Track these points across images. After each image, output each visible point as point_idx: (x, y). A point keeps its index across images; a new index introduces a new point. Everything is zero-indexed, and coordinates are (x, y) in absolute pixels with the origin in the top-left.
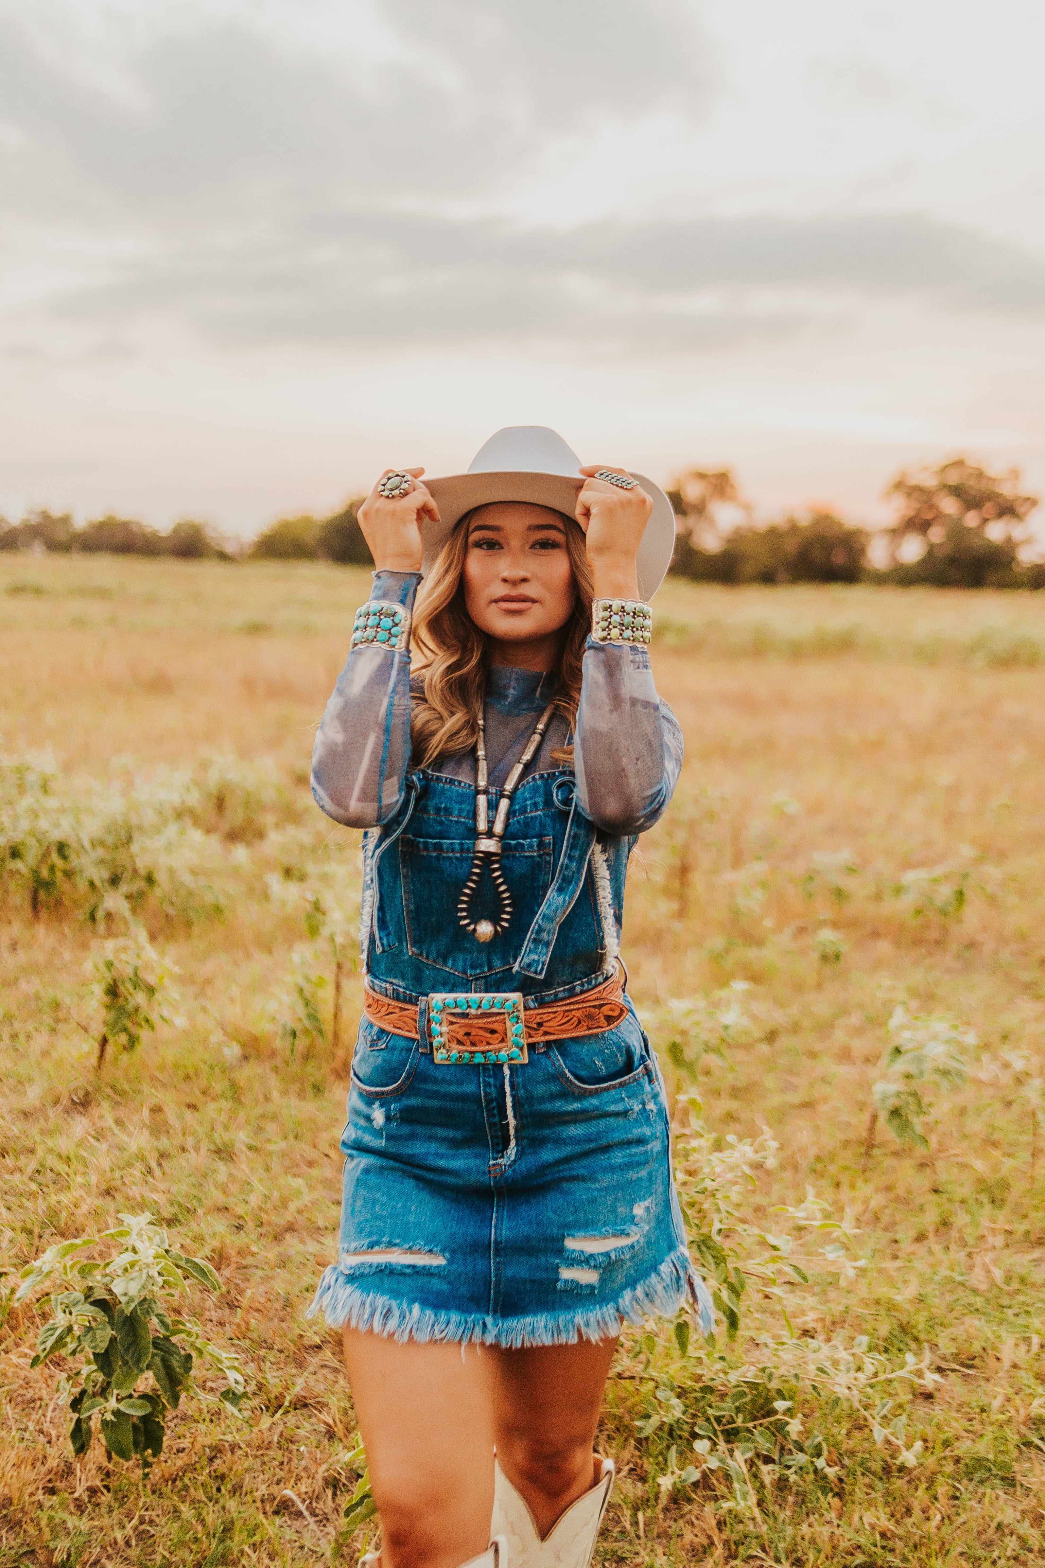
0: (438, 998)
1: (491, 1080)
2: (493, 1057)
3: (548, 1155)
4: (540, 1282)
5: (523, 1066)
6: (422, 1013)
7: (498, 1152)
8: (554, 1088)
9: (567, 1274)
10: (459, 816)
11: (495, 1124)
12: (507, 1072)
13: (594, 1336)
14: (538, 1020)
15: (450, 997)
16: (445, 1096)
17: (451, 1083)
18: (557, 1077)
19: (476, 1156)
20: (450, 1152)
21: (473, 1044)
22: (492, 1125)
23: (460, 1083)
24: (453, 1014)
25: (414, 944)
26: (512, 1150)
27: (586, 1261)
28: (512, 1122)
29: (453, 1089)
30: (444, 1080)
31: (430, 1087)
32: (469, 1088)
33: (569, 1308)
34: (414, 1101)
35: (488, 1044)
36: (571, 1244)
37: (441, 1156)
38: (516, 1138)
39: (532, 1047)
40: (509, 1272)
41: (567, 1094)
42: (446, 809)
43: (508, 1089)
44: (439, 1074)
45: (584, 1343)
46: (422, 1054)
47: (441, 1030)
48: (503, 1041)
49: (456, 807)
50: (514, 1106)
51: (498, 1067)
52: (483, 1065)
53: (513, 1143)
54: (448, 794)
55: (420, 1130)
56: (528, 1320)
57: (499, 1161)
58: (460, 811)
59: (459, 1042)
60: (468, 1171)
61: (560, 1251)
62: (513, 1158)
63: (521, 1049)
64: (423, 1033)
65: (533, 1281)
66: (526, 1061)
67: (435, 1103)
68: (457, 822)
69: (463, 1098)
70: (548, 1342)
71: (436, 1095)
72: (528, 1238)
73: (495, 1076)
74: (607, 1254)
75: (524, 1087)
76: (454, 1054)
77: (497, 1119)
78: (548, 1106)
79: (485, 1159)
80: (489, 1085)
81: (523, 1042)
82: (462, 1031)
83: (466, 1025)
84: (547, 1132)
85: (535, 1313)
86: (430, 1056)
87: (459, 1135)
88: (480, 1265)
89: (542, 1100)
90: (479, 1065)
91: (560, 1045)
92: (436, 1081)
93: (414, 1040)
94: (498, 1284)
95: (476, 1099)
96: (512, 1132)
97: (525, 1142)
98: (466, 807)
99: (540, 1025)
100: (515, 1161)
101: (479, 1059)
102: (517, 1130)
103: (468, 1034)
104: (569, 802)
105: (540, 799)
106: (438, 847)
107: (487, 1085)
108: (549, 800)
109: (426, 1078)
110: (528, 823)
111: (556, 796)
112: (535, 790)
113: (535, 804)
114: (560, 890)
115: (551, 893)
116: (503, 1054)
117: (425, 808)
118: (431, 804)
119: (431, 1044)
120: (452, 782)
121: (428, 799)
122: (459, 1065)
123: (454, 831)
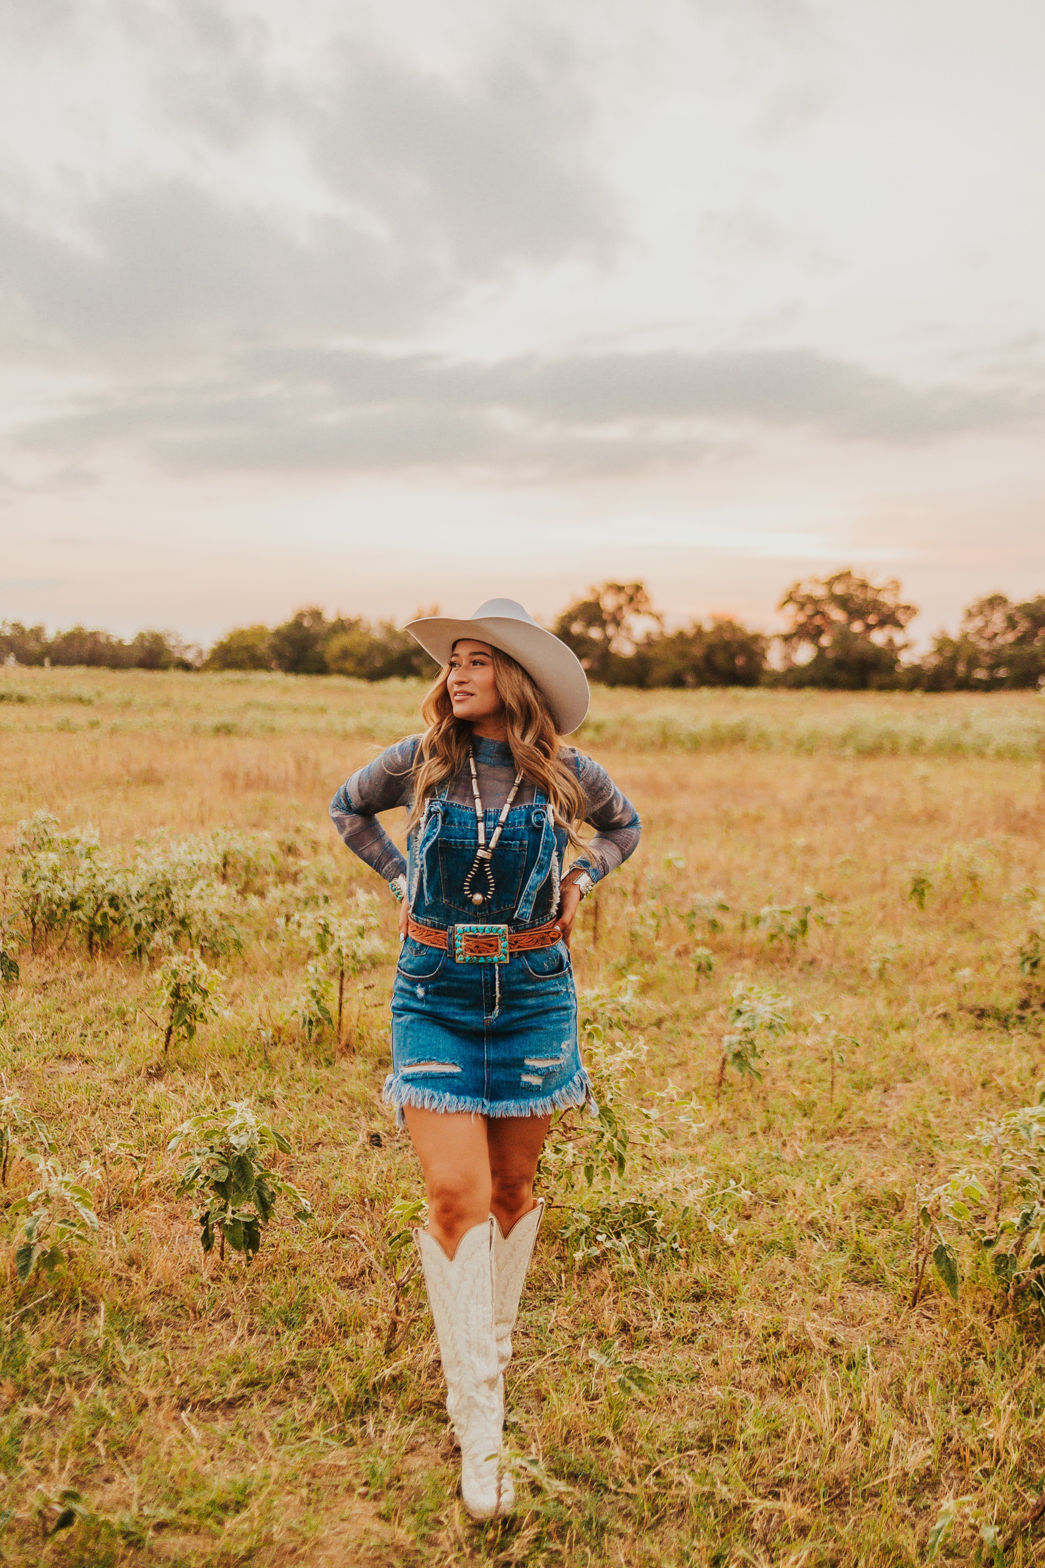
0: (459, 927)
1: (488, 973)
2: (490, 959)
3: (517, 1014)
4: (511, 1083)
5: (506, 965)
6: (450, 935)
7: (489, 1012)
8: (522, 977)
9: (525, 1078)
10: (472, 826)
11: (489, 996)
12: (497, 967)
13: (539, 1113)
14: (516, 939)
15: (467, 926)
16: (461, 981)
17: (465, 973)
18: (524, 971)
19: (476, 1014)
20: (463, 1012)
21: (479, 952)
22: (487, 997)
23: (470, 973)
24: (468, 936)
25: (446, 897)
26: (497, 1011)
27: (535, 1071)
28: (498, 995)
29: (466, 977)
30: (461, 972)
31: (453, 976)
32: (475, 976)
33: (526, 1098)
34: (443, 984)
35: (488, 952)
36: (527, 1062)
37: (457, 1014)
38: (500, 1003)
39: (511, 954)
40: (494, 1077)
41: (529, 980)
42: (464, 823)
43: (497, 977)
44: (458, 969)
45: (534, 1117)
46: (449, 957)
47: (461, 945)
48: (496, 951)
49: (470, 821)
50: (500, 986)
51: (492, 965)
52: (484, 964)
53: (498, 1007)
54: (465, 815)
55: (446, 1000)
56: (504, 1103)
57: (489, 1017)
58: (472, 823)
59: (471, 951)
60: (472, 1022)
61: (523, 1065)
62: (497, 1015)
63: (506, 956)
64: (450, 948)
65: (507, 1082)
66: (508, 962)
67: (455, 985)
68: (470, 830)
69: (472, 982)
70: (515, 1115)
71: (456, 980)
72: (505, 1059)
73: (490, 970)
74: (548, 1068)
75: (506, 976)
76: (468, 957)
77: (490, 993)
78: (518, 987)
79: (481, 1016)
81: (507, 952)
82: (473, 945)
83: (475, 942)
84: (517, 1002)
85: (508, 1099)
86: (453, 959)
87: (467, 1002)
88: (479, 1072)
89: (515, 983)
90: (482, 964)
91: (525, 953)
92: (457, 973)
93: (443, 950)
94: (488, 1083)
95: (479, 982)
96: (498, 1000)
97: (505, 1006)
98: (475, 821)
99: (517, 942)
100: (498, 1018)
101: (482, 960)
102: (500, 999)
103: (476, 947)
104: (540, 823)
105: (523, 820)
106: (463, 844)
107: (486, 974)
108: (528, 821)
109: (451, 971)
110: (515, 832)
111: (534, 819)
112: (521, 814)
113: (520, 822)
114: (538, 872)
115: (533, 874)
116: (496, 958)
117: (451, 823)
118: (456, 820)
119: (454, 952)
120: (467, 808)
121: (451, 818)
122: (470, 964)
123: (469, 834)
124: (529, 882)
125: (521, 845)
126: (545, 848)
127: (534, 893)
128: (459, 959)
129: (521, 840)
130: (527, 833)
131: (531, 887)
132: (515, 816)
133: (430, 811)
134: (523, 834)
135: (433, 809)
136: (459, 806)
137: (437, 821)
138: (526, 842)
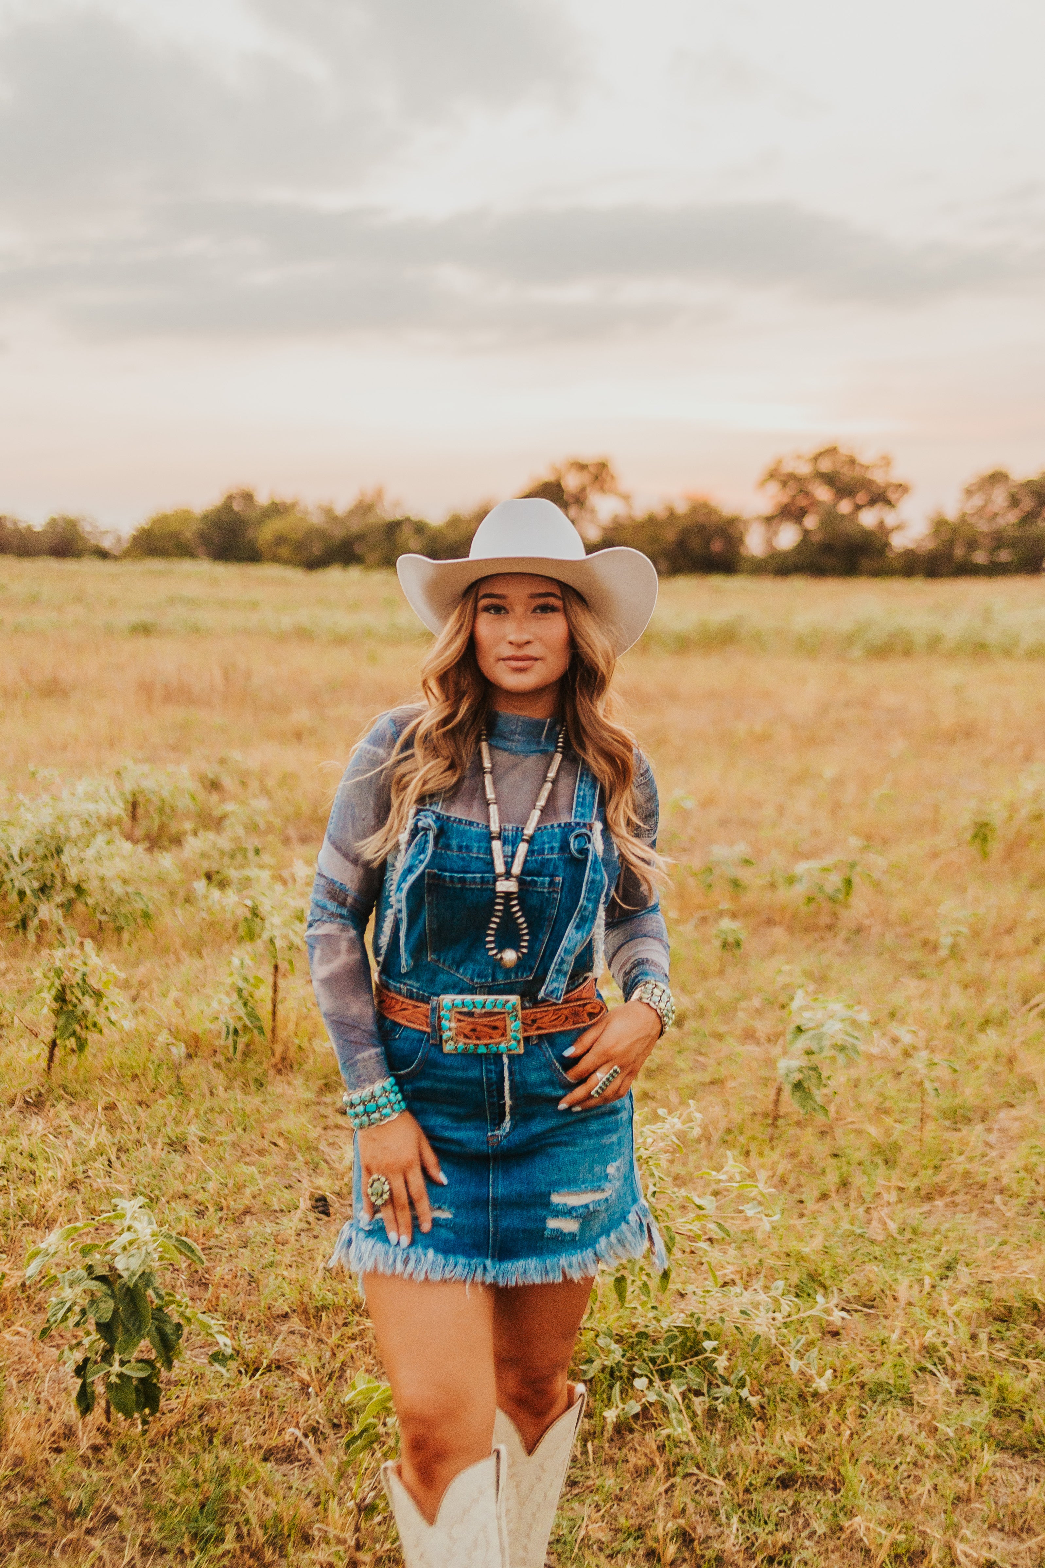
0: (448, 999)
1: (492, 1067)
2: (494, 1049)
3: (537, 1127)
4: (531, 1231)
5: (519, 1055)
6: (433, 1010)
7: (495, 1125)
8: (546, 1076)
9: (553, 1223)
10: (478, 853)
11: (493, 1104)
12: (506, 1060)
13: (576, 1276)
14: (532, 1017)
15: (460, 998)
16: (452, 1080)
17: (457, 1069)
18: (548, 1066)
19: (476, 1129)
20: (454, 1125)
21: (478, 1038)
22: (491, 1104)
23: (465, 1069)
24: (460, 1013)
25: (433, 953)
26: (507, 1124)
27: (568, 1212)
28: (508, 1102)
29: (460, 1074)
30: (451, 1067)
31: (439, 1072)
32: (474, 1073)
33: (554, 1252)
34: (425, 1084)
35: (491, 1038)
36: (556, 1199)
37: (447, 1128)
38: (511, 1114)
39: (527, 1039)
40: (505, 1224)
41: (557, 1082)
42: (467, 847)
43: (506, 1074)
44: (448, 1062)
45: (567, 1282)
46: (433, 1045)
47: (449, 1026)
48: (503, 1035)
49: (476, 845)
50: (511, 1089)
51: (499, 1056)
52: (486, 1054)
53: (508, 1118)
54: (469, 834)
55: (429, 1106)
56: (522, 1263)
57: (497, 1132)
58: (479, 848)
59: (466, 1036)
60: (470, 1140)
61: (549, 1204)
62: (507, 1130)
63: (519, 1042)
64: (434, 1030)
65: (524, 1230)
66: (522, 1051)
67: (443, 1085)
68: (477, 858)
69: (467, 1081)
70: (537, 1281)
72: (520, 1195)
73: (495, 1064)
74: (586, 1206)
75: (520, 1073)
77: (495, 1099)
78: (539, 1091)
79: (482, 1131)
80: (491, 1071)
81: (520, 1036)
82: (469, 1028)
83: (473, 1023)
84: (534, 1110)
85: (527, 1257)
86: (439, 1046)
87: (461, 1111)
88: (481, 1218)
89: (535, 1085)
90: (482, 1054)
91: (548, 1038)
92: (444, 1067)
93: (424, 1032)
94: (495, 1234)
95: (479, 1082)
96: (507, 1109)
97: (517, 1117)
98: (483, 844)
99: (534, 1021)
100: (509, 1133)
101: (482, 1050)
102: (511, 1108)
103: (474, 1030)
104: (584, 851)
105: (556, 845)
106: (463, 880)
107: (489, 1071)
108: (565, 846)
109: (435, 1065)
110: (544, 863)
111: (573, 845)
112: (553, 836)
113: (552, 848)
114: (578, 927)
115: (570, 930)
116: (503, 1046)
117: (448, 847)
118: (454, 843)
119: (441, 1037)
120: (471, 823)
121: (449, 838)
122: (465, 1054)
123: (474, 866)
124: (564, 943)
125: (552, 883)
126: (590, 891)
127: (571, 959)
128: (448, 1048)
129: (552, 876)
130: (561, 863)
131: (566, 951)
132: (545, 839)
133: (416, 825)
134: (556, 868)
135: (420, 824)
136: (460, 821)
137: (426, 842)
138: (559, 879)
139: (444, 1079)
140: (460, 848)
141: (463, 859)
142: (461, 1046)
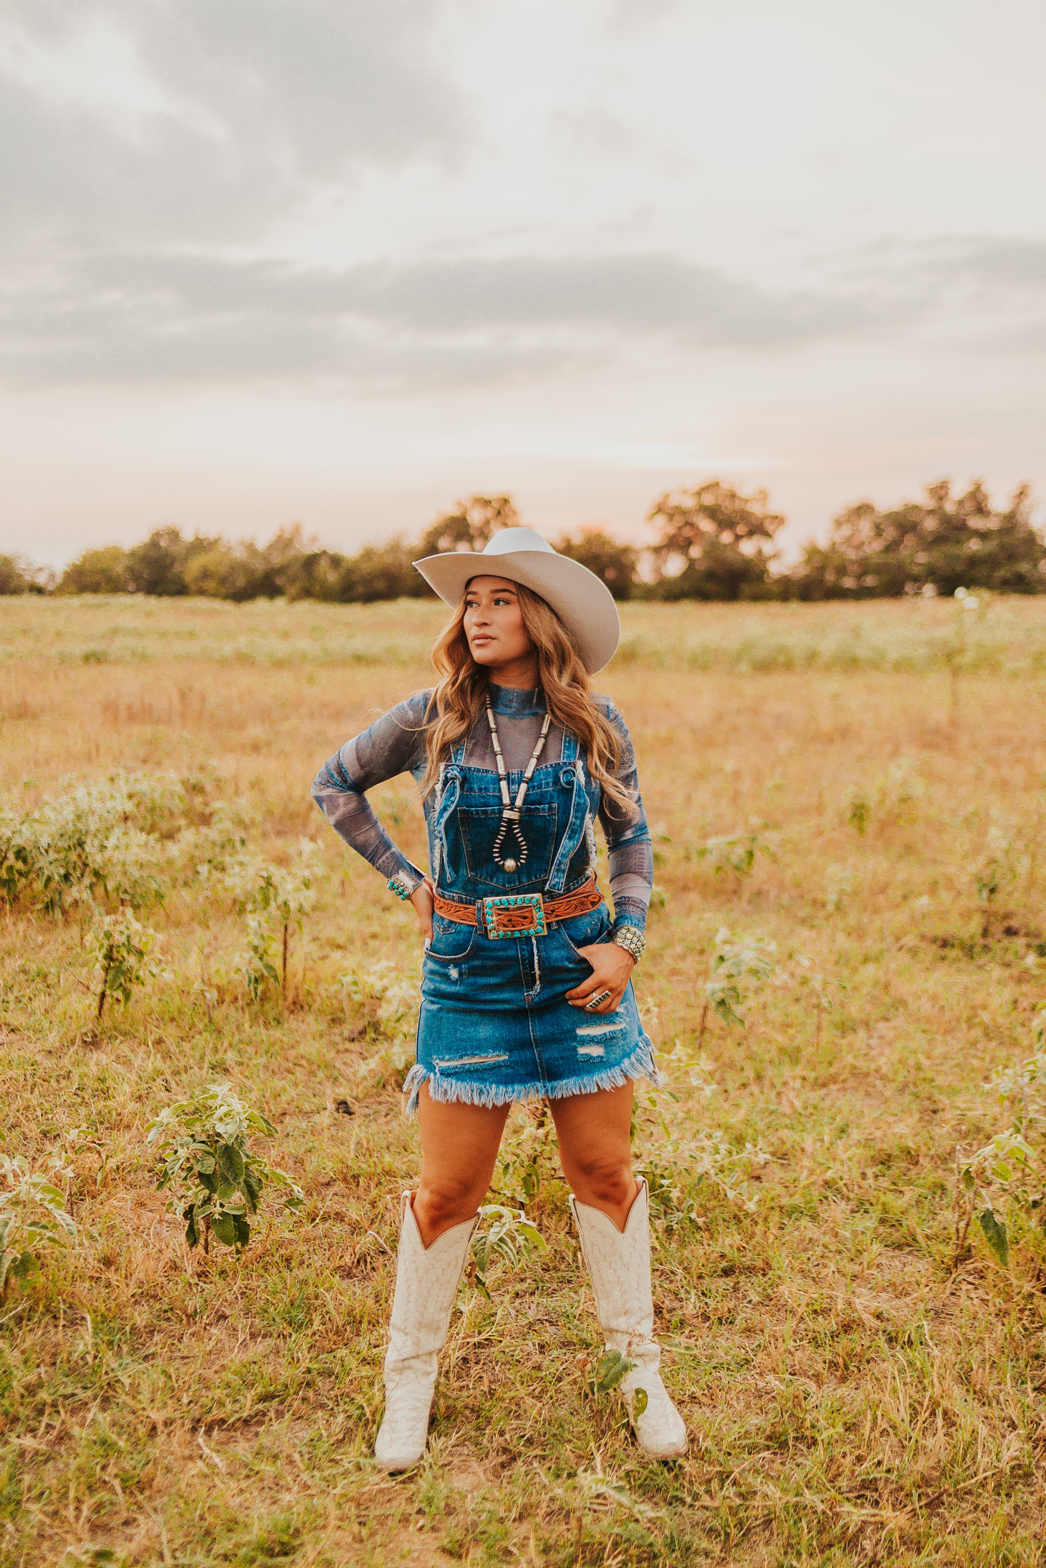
0: (488, 900)
1: (525, 947)
2: (525, 933)
3: (560, 988)
4: (567, 1058)
5: (544, 937)
6: (480, 910)
7: (529, 988)
8: (563, 952)
9: (582, 1051)
10: (491, 791)
11: (527, 973)
12: (534, 942)
13: (608, 1087)
14: (552, 908)
15: (496, 899)
16: (496, 958)
17: (499, 950)
18: (565, 945)
19: (516, 991)
20: (500, 990)
21: (513, 926)
22: (525, 973)
23: (505, 950)
24: (499, 909)
25: (472, 870)
26: (538, 986)
27: (594, 1041)
28: (537, 972)
29: (502, 953)
30: (495, 949)
31: (487, 954)
32: (511, 953)
33: (589, 1071)
34: (477, 963)
35: (522, 925)
36: (581, 1032)
38: (540, 979)
39: (549, 925)
40: (547, 1055)
42: (485, 788)
43: (535, 951)
44: (493, 945)
45: (601, 1091)
46: (480, 934)
47: (492, 919)
48: (531, 923)
50: (539, 962)
51: (529, 939)
52: (519, 938)
53: (538, 981)
54: (486, 779)
55: (480, 980)
56: (564, 1081)
57: (530, 993)
58: (494, 788)
59: (504, 926)
60: (512, 1000)
61: (576, 1037)
62: (539, 990)
63: (543, 927)
64: (481, 924)
65: (562, 1058)
66: (546, 934)
67: (491, 962)
68: (493, 796)
69: (508, 958)
73: (527, 944)
74: (604, 1035)
75: (545, 950)
77: (528, 970)
78: (560, 963)
79: (521, 993)
80: (524, 950)
81: (544, 922)
82: (506, 919)
83: (508, 915)
84: (558, 976)
85: (568, 1077)
86: (485, 935)
87: (504, 980)
88: (529, 1055)
89: (556, 959)
90: (516, 938)
92: (490, 950)
93: (473, 926)
94: (541, 1063)
95: (516, 959)
96: (537, 977)
97: (545, 981)
98: (494, 785)
99: (553, 911)
100: (540, 993)
101: (517, 935)
102: (540, 976)
103: (509, 920)
104: (571, 783)
105: (550, 780)
106: (485, 813)
107: (522, 950)
108: (556, 781)
109: (483, 949)
110: (543, 795)
111: (563, 779)
112: (547, 774)
113: (547, 783)
114: (571, 839)
115: (564, 840)
116: (532, 931)
117: (471, 789)
118: (475, 786)
119: (486, 928)
120: (487, 771)
121: (471, 783)
122: (504, 939)
123: (492, 801)
124: (561, 850)
125: (550, 809)
126: (577, 811)
127: (567, 861)
128: (492, 935)
129: (550, 803)
130: (555, 793)
131: (562, 855)
132: (542, 777)
133: (446, 777)
134: (552, 797)
135: (449, 775)
136: (478, 770)
137: (455, 787)
138: (555, 805)
139: (491, 958)
140: (480, 790)
141: (483, 797)
142: (501, 933)
